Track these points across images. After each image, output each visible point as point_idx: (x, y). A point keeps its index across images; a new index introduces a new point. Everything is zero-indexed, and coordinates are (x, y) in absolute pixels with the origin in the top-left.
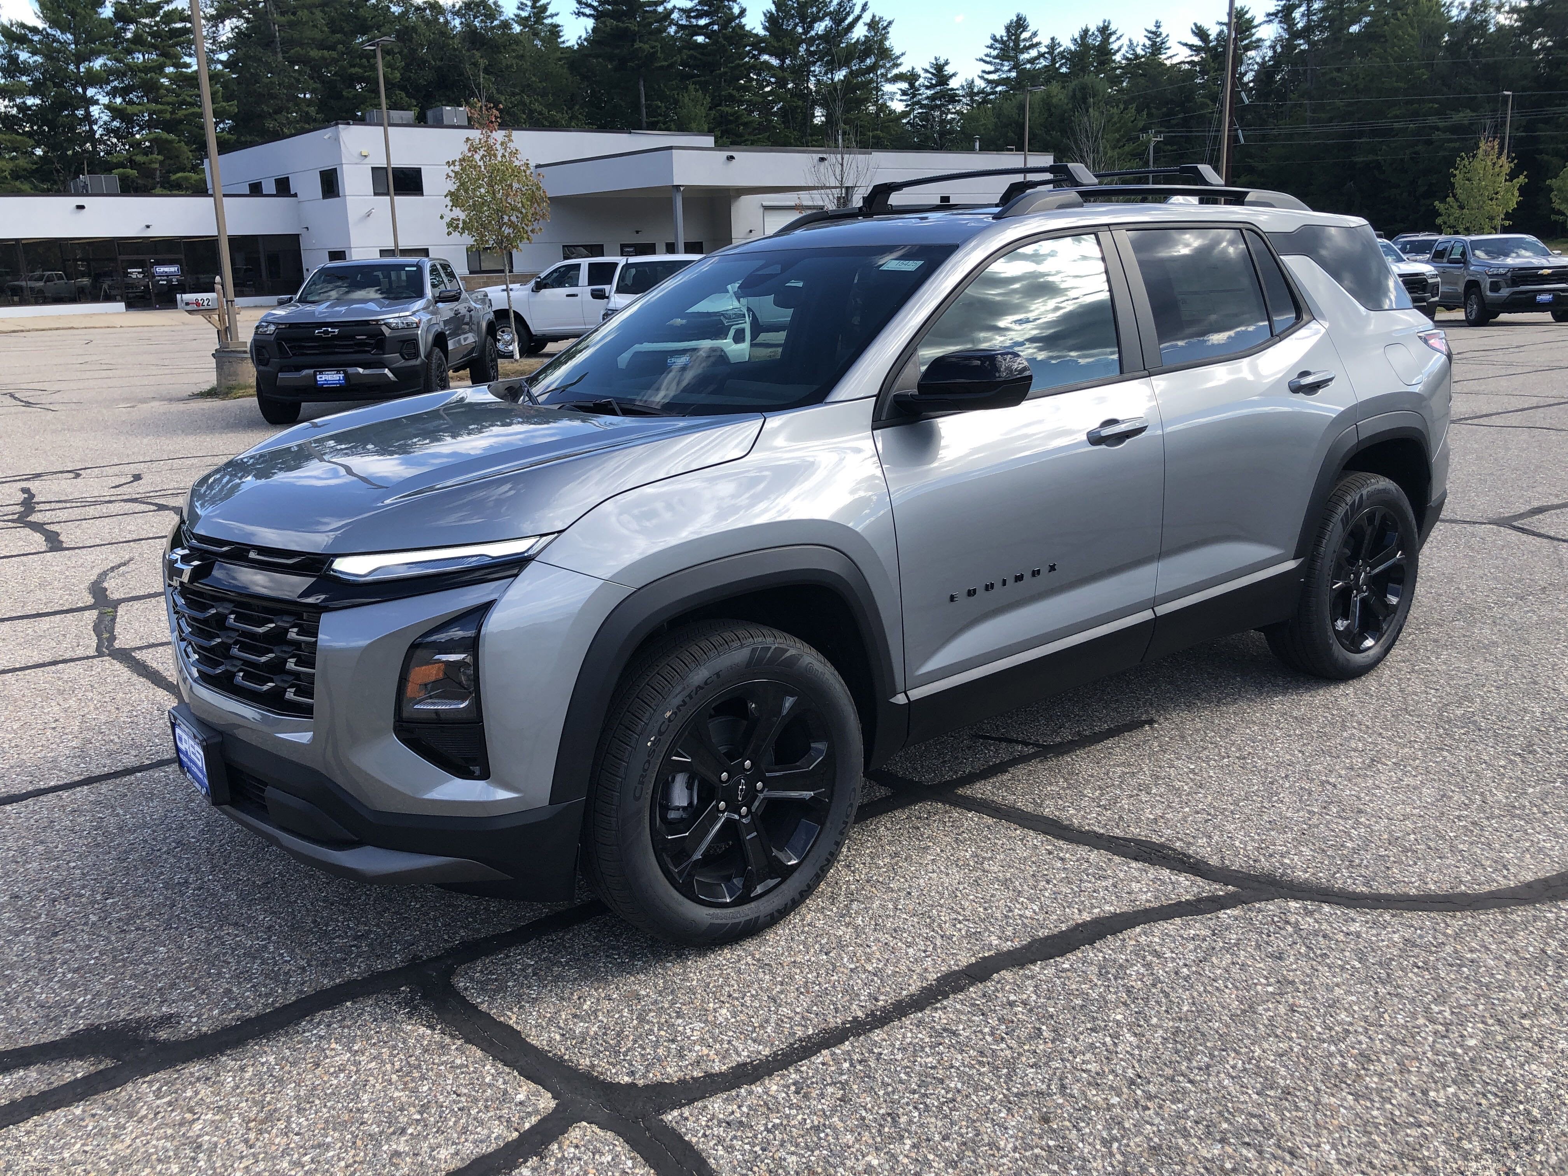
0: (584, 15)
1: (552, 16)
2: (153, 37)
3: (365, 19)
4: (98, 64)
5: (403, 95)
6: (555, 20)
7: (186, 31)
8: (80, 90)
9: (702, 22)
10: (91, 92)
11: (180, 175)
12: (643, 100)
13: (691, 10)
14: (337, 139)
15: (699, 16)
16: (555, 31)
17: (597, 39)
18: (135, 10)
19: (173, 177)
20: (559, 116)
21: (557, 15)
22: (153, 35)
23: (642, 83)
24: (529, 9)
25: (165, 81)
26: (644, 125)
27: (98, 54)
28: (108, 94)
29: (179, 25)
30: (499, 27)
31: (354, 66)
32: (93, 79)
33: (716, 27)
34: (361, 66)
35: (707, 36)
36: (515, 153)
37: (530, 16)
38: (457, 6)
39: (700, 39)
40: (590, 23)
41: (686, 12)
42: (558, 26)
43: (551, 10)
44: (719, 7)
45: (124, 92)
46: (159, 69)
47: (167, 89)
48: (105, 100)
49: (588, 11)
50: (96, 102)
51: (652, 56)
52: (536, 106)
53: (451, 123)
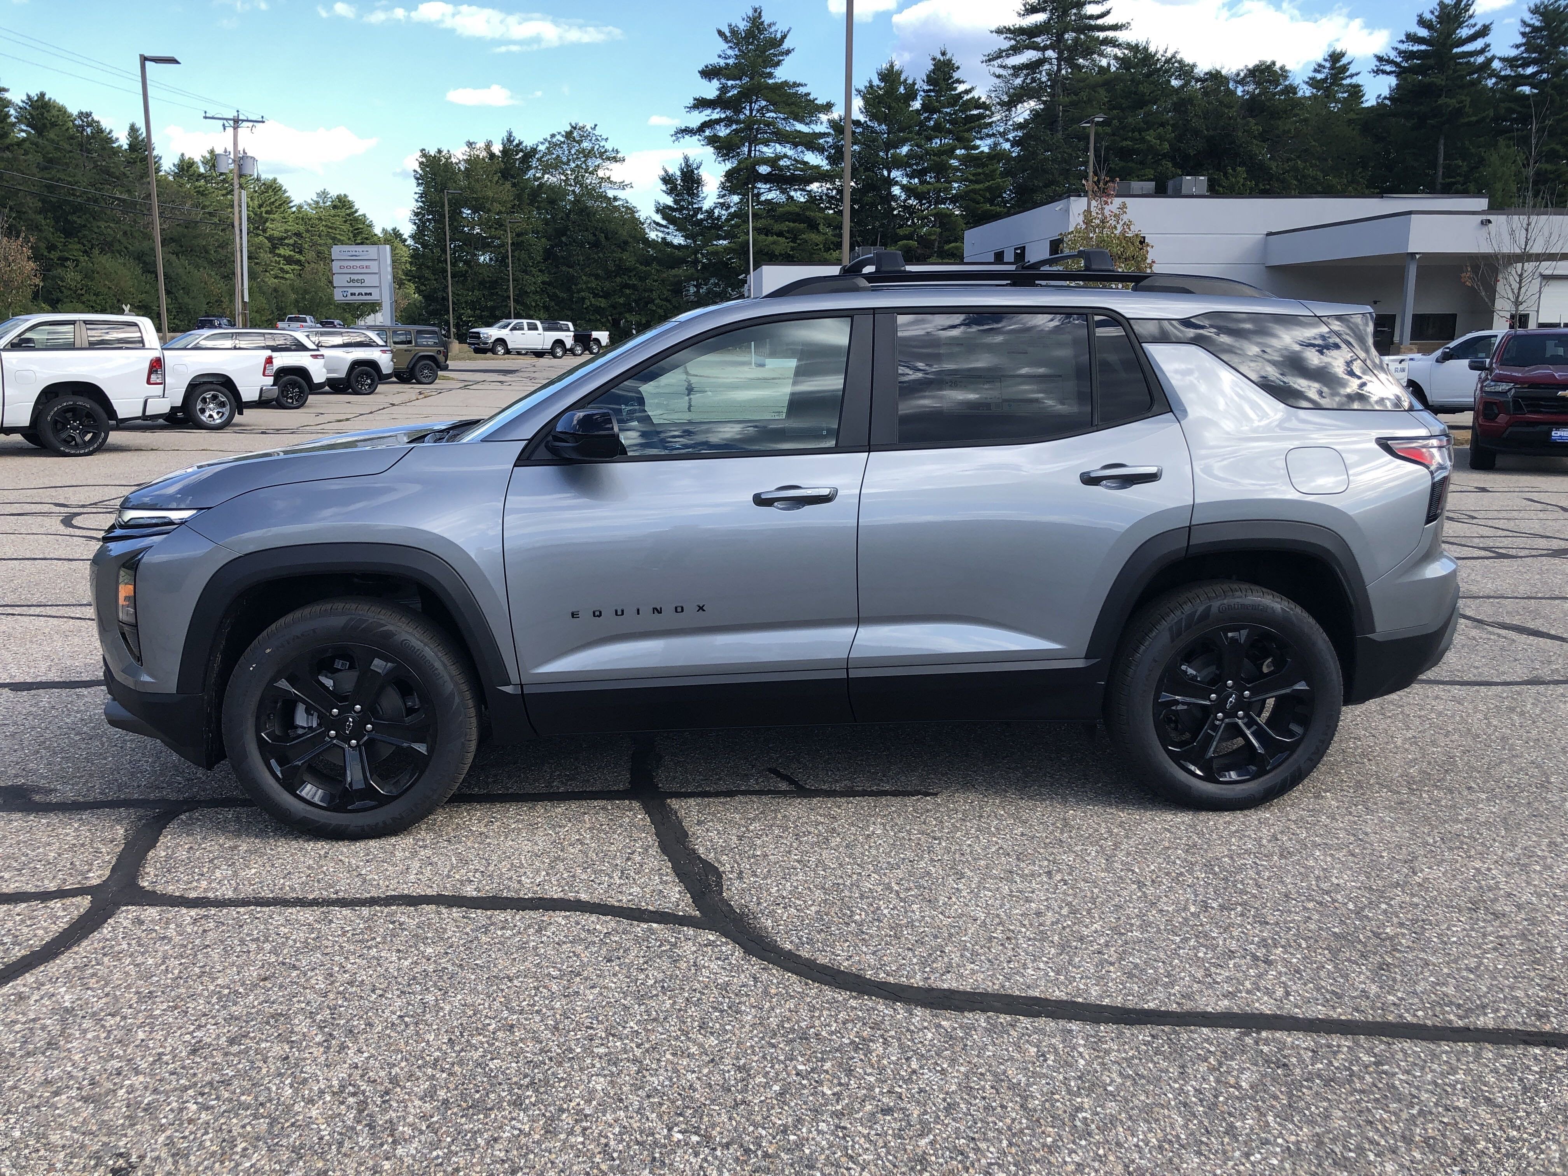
0: (1384, 72)
1: (1351, 76)
2: (951, 124)
3: (1143, 95)
4: (905, 150)
5: (1170, 165)
6: (1354, 80)
7: (981, 117)
8: (885, 173)
9: (1530, 70)
10: (895, 174)
11: (953, 245)
12: (1441, 160)
13: (1515, 59)
14: (1067, 211)
15: (1526, 64)
16: (1356, 92)
17: (1398, 96)
18: (939, 102)
19: (946, 247)
20: (1335, 181)
21: (1357, 74)
22: (952, 122)
23: (1442, 141)
24: (1326, 70)
25: (954, 163)
26: (1439, 187)
27: (903, 142)
28: (907, 175)
29: (975, 112)
30: (1282, 92)
31: (1126, 140)
32: (898, 163)
33: (1545, 76)
34: (1132, 139)
35: (1533, 86)
36: (1128, 225)
37: (1326, 78)
38: (1242, 74)
39: (1527, 89)
40: (1393, 81)
41: (1509, 62)
42: (1359, 86)
43: (1352, 70)
44: (1551, 54)
45: (921, 174)
46: (950, 152)
47: (957, 169)
48: (905, 181)
49: (1388, 68)
50: (896, 183)
51: (1459, 112)
52: (1310, 172)
53: (1189, 193)
